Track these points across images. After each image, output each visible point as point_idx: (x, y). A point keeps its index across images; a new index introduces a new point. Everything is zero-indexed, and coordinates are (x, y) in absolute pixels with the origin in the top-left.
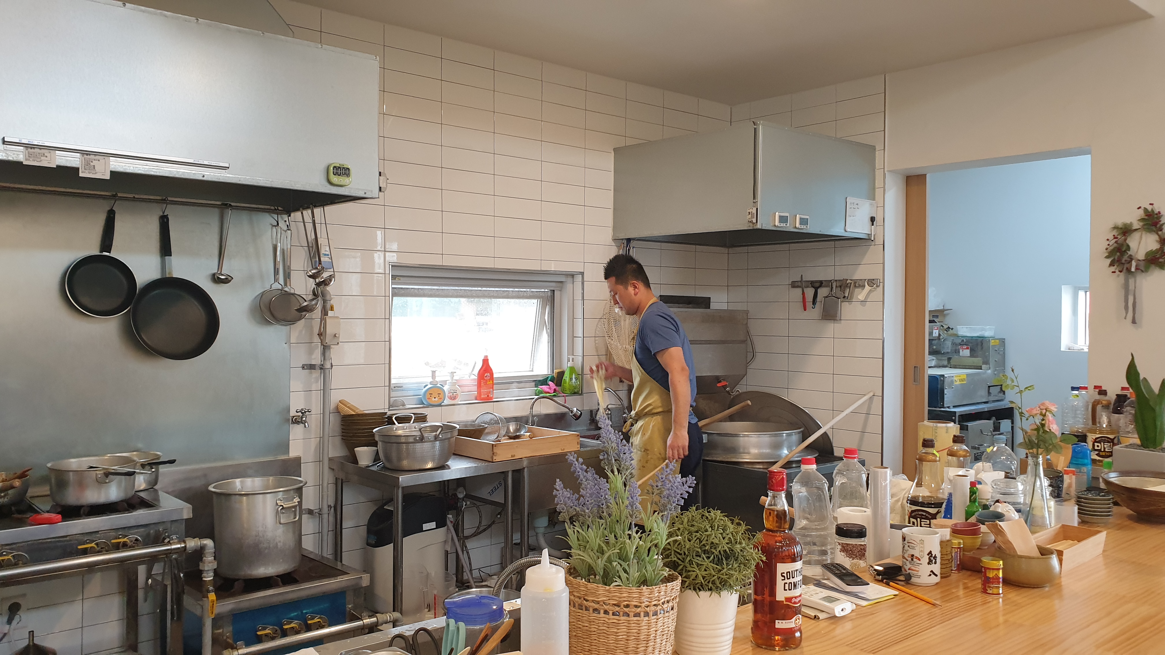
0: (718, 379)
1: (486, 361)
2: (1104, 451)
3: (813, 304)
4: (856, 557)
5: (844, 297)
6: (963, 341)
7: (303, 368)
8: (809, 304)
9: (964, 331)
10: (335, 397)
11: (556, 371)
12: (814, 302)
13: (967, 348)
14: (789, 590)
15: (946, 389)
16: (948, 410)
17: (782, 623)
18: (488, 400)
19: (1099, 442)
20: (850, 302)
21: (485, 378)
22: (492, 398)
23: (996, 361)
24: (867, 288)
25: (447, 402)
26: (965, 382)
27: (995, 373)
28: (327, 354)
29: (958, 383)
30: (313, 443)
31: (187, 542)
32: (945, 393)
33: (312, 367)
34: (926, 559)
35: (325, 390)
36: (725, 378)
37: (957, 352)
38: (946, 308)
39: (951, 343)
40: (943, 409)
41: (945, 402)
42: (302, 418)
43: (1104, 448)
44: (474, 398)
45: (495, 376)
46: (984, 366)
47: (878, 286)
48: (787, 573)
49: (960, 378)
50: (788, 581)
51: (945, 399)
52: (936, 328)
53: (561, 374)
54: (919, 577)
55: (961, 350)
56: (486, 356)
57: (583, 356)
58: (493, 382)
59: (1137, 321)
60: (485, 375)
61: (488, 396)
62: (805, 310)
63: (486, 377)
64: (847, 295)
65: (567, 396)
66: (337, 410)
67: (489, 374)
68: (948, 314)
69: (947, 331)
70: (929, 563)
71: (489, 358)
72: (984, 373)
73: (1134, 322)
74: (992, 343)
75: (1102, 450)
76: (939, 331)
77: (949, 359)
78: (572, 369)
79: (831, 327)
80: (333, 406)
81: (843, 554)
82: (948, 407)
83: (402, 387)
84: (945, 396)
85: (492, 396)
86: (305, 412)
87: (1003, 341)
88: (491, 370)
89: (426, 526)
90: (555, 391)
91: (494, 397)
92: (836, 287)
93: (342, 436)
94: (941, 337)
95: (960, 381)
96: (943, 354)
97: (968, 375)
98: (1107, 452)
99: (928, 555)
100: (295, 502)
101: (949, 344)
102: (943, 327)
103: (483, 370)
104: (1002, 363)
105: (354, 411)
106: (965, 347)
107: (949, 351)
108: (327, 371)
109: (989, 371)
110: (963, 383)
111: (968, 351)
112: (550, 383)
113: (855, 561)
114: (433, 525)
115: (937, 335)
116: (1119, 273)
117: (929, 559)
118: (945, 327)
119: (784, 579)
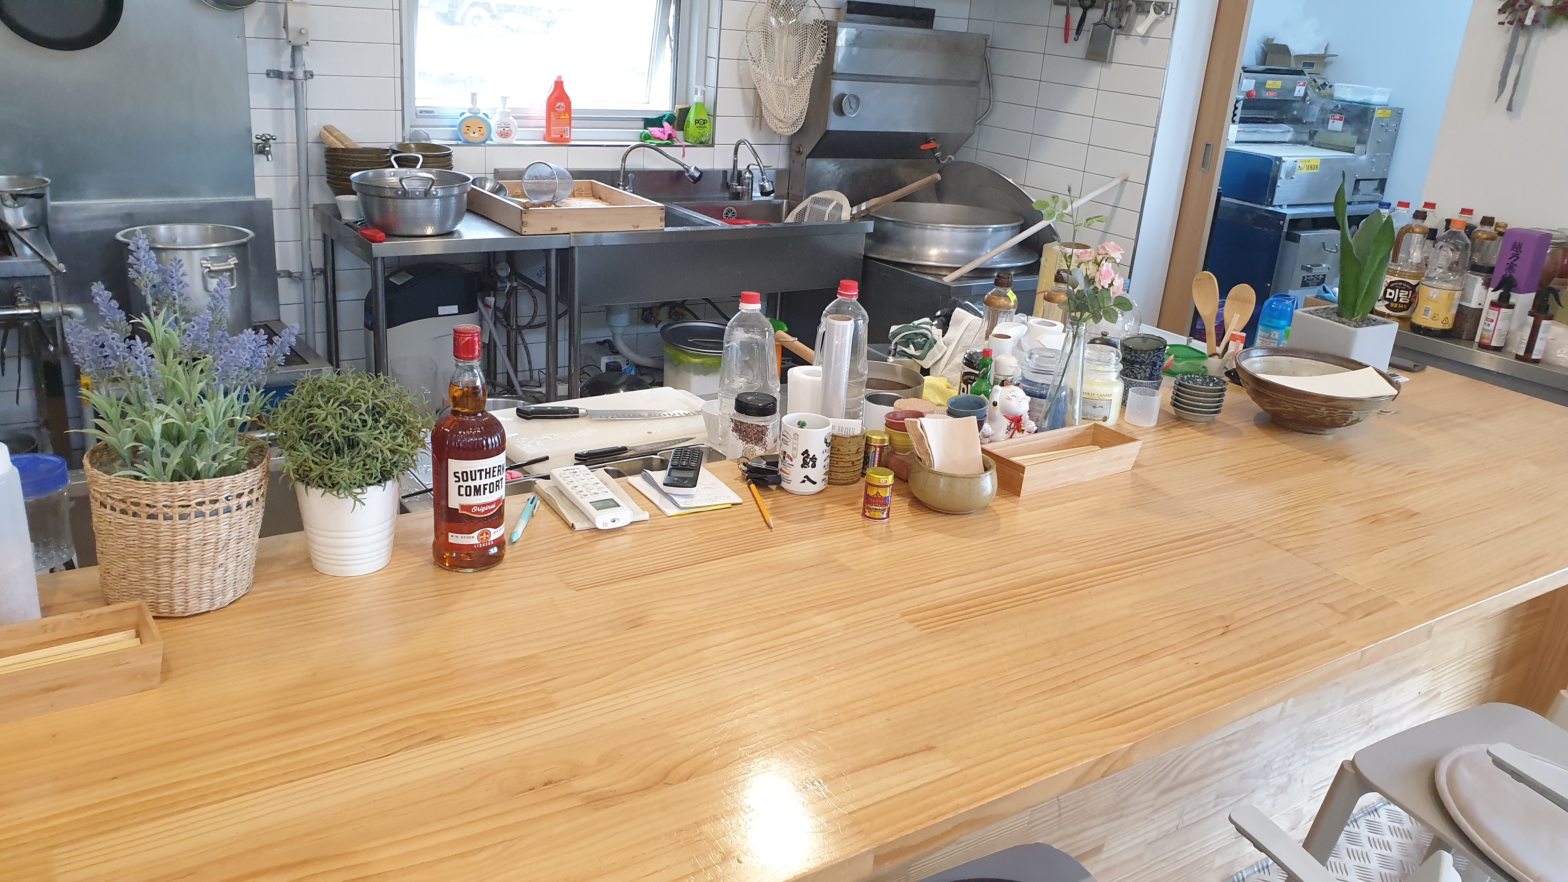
0: (925, 138)
1: (559, 84)
2: (1398, 302)
3: (1076, 34)
4: (751, 440)
5: (1120, 27)
6: (1337, 106)
7: (268, 75)
8: (1072, 33)
9: (1345, 92)
10: (315, 122)
11: (678, 107)
12: (1078, 31)
13: (1340, 119)
14: (467, 495)
15: (1281, 178)
16: (1278, 210)
17: (457, 537)
18: (561, 141)
19: (1394, 288)
20: (1128, 35)
21: (557, 110)
22: (568, 140)
23: (1378, 142)
24: (1152, 15)
25: (496, 139)
26: (1317, 171)
27: (1374, 160)
28: (298, 57)
29: (1304, 171)
30: (291, 183)
31: (42, 307)
32: (1278, 184)
33: (279, 75)
34: (799, 460)
35: (299, 110)
36: (936, 137)
37: (1324, 122)
38: (1330, 52)
39: (1318, 109)
40: (1270, 208)
41: (1275, 199)
42: (264, 147)
43: (1399, 298)
44: (542, 138)
45: (574, 106)
46: (1358, 148)
47: (1166, 14)
48: (463, 473)
49: (1308, 164)
50: (465, 484)
51: (1276, 194)
52: (1302, 84)
53: (685, 112)
54: (789, 482)
55: (1331, 121)
56: (560, 77)
57: (717, 87)
58: (570, 115)
59: (1513, 108)
60: (558, 105)
61: (562, 136)
62: (1066, 41)
63: (559, 107)
64: (1123, 24)
65: (686, 146)
66: (320, 141)
67: (563, 104)
68: (1331, 62)
69: (1320, 90)
70: (802, 466)
71: (563, 80)
72: (1353, 160)
73: (1509, 108)
74: (1378, 113)
75: (1395, 300)
76: (1306, 90)
77: (1312, 135)
78: (701, 105)
79: (1098, 73)
80: (312, 136)
81: (735, 434)
82: (1280, 206)
83: (432, 112)
84: (1277, 189)
85: (568, 137)
86: (268, 139)
87: (1398, 114)
88: (568, 98)
89: (442, 310)
90: (670, 137)
91: (572, 138)
92: (1112, 8)
93: (328, 178)
94: (1308, 98)
95: (1308, 169)
96: (1305, 123)
97: (1324, 161)
98: (1401, 303)
99: (803, 454)
100: (230, 264)
101: (1316, 110)
102: (1315, 82)
103: (554, 97)
104: (1389, 147)
105: (342, 143)
106: (1338, 116)
107: (1315, 121)
108: (299, 83)
109: (1364, 157)
110: (1312, 171)
111: (1342, 122)
112: (665, 124)
113: (750, 445)
114: (454, 309)
115: (1302, 94)
116: (1509, 25)
117: (804, 459)
118: (1320, 82)
119: (459, 481)
